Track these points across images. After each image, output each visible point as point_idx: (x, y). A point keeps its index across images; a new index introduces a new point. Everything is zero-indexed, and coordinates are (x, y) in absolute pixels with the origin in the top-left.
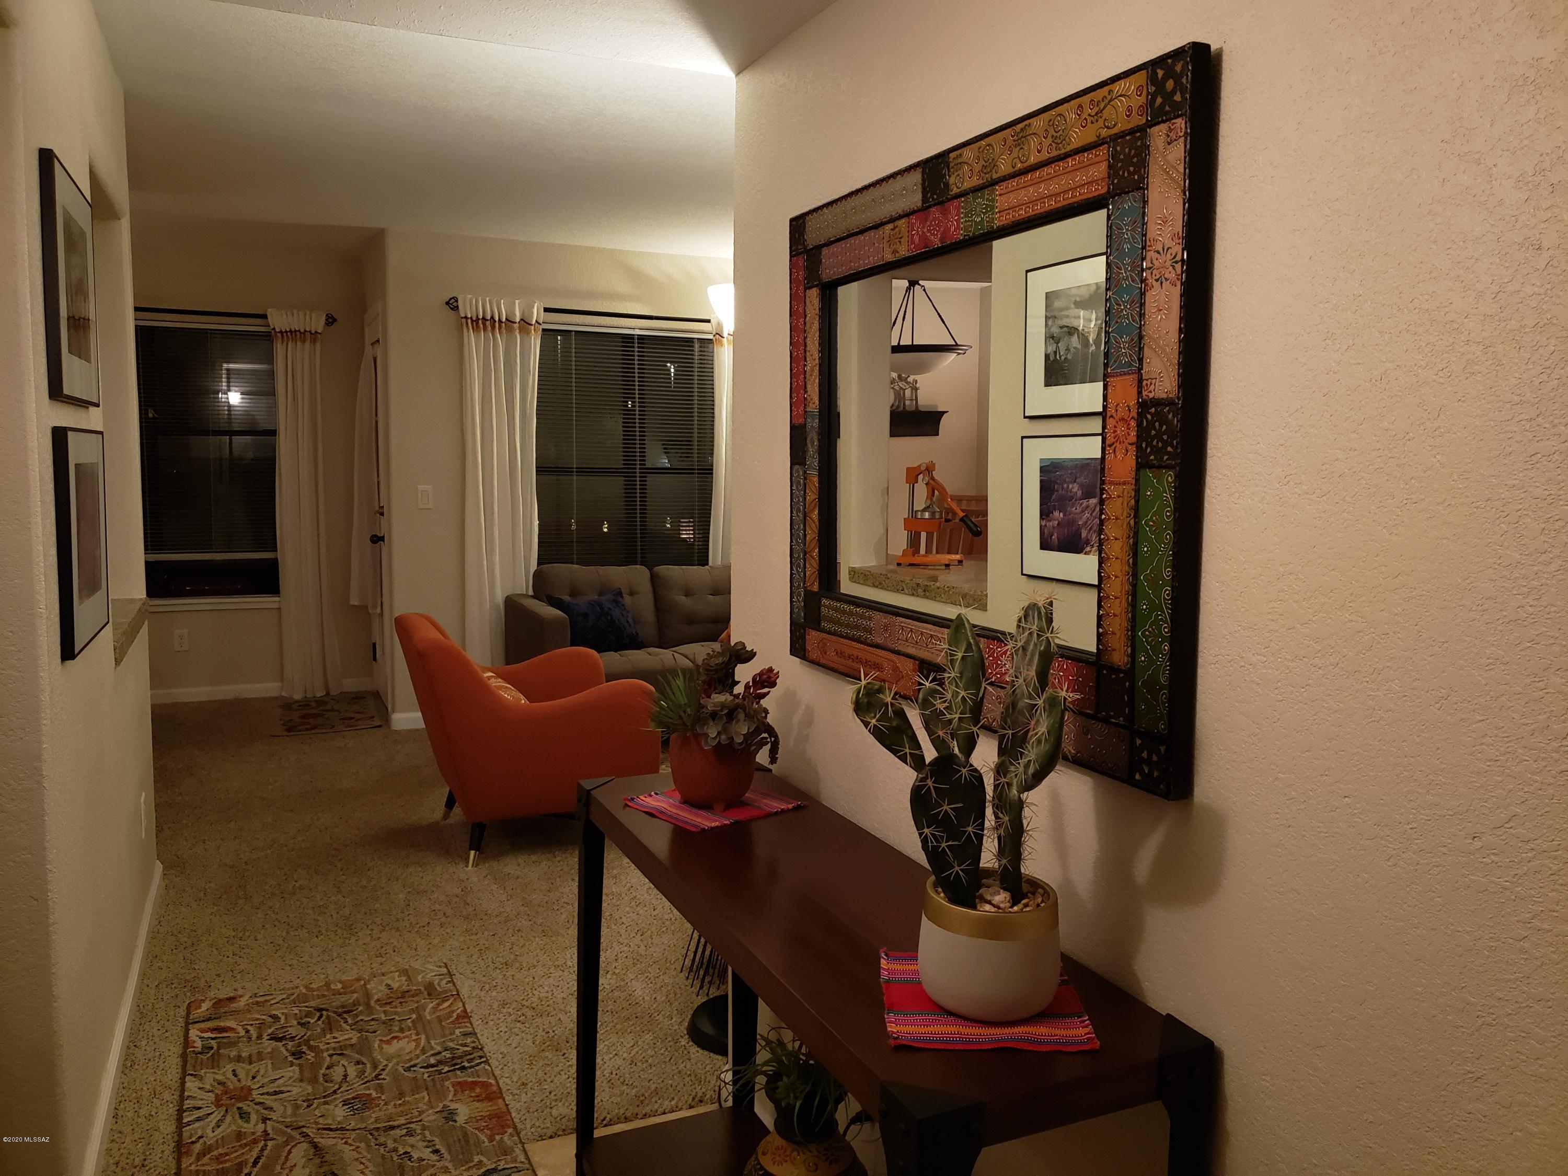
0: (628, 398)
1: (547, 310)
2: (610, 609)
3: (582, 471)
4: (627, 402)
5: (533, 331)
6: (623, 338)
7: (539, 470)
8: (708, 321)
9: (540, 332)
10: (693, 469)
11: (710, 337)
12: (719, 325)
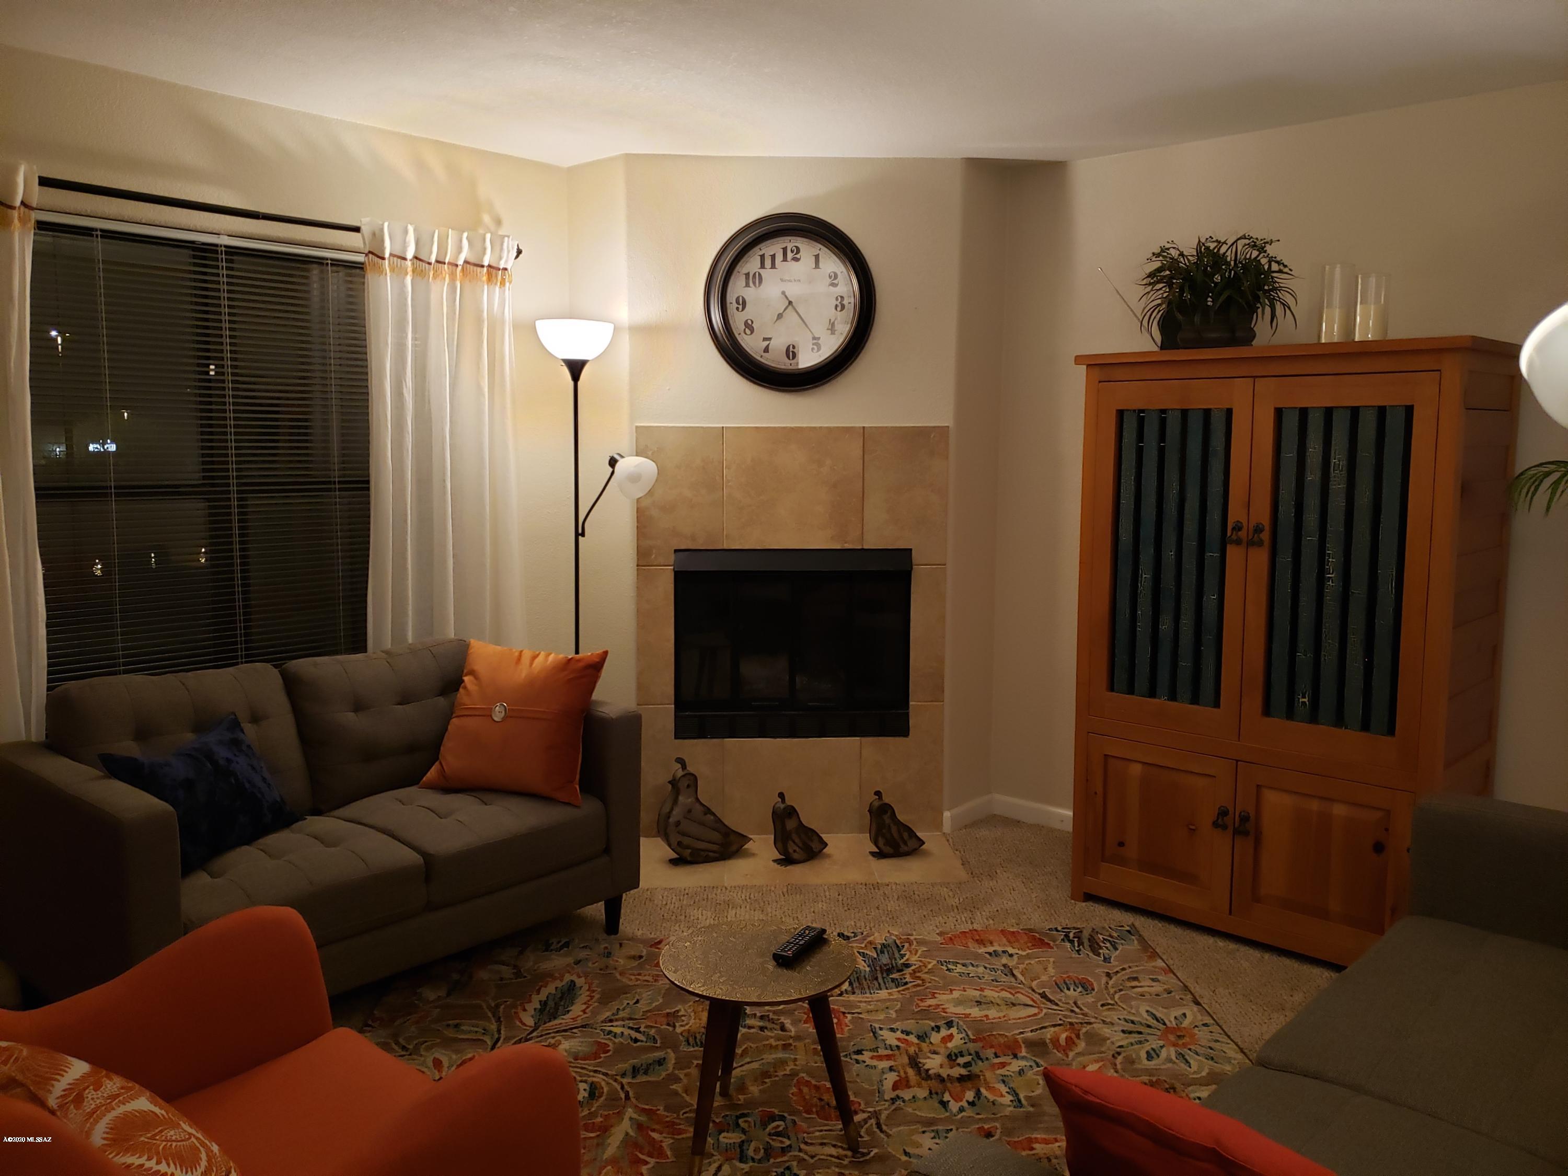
0: (208, 358)
1: (45, 182)
2: (228, 760)
3: (128, 492)
4: (208, 365)
5: (16, 221)
6: (194, 249)
7: (43, 493)
8: (357, 229)
9: (32, 224)
10: (330, 483)
11: (360, 258)
12: (378, 237)
